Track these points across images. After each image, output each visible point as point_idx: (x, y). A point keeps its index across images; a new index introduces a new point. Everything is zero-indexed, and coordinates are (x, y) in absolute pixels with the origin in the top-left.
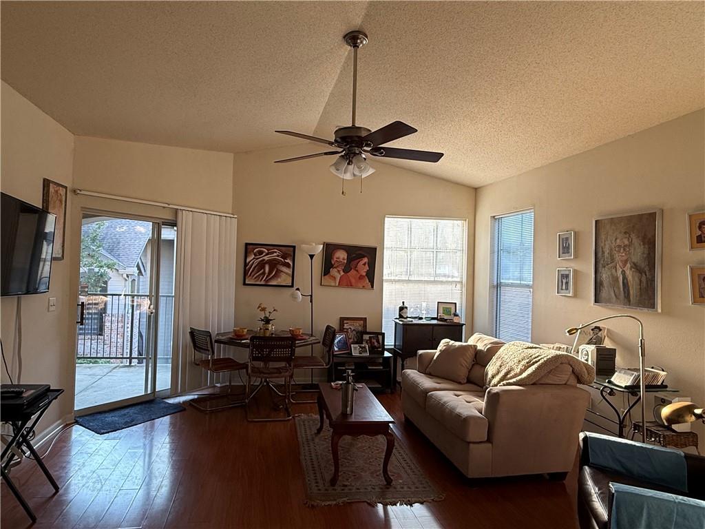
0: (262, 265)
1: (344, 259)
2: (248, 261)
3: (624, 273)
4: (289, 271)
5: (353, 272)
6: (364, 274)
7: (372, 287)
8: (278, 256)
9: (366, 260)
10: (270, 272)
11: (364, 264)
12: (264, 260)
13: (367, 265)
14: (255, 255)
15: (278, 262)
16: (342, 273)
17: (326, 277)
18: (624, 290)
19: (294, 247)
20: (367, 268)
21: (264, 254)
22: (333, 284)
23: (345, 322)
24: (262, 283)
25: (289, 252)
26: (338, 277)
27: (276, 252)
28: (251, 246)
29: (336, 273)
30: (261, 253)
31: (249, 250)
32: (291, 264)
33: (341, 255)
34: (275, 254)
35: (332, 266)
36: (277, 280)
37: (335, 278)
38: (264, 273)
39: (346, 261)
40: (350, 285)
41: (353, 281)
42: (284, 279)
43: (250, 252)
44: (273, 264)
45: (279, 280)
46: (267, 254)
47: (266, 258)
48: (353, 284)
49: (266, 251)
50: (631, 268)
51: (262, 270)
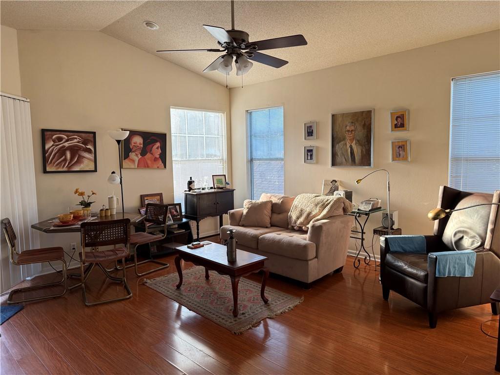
0: (62, 152)
1: (140, 144)
2: (47, 147)
3: (351, 147)
4: (91, 156)
5: (148, 155)
6: (158, 156)
7: (165, 167)
8: (78, 142)
9: (158, 144)
10: (72, 159)
11: (158, 148)
12: (64, 146)
13: (159, 149)
14: (54, 141)
15: (79, 148)
16: (140, 157)
17: (126, 160)
18: (351, 156)
19: (94, 133)
20: (159, 151)
21: (64, 140)
22: (133, 166)
23: (146, 198)
24: (65, 169)
25: (90, 138)
26: (136, 159)
27: (76, 138)
28: (49, 133)
29: (135, 156)
30: (60, 139)
31: (47, 137)
32: (93, 150)
33: (138, 140)
34: (75, 141)
35: (130, 150)
36: (80, 166)
37: (133, 161)
38: (65, 160)
39: (142, 146)
40: (147, 166)
41: (149, 162)
42: (87, 165)
43: (48, 139)
44: (74, 150)
45: (82, 165)
46: (67, 141)
47: (66, 144)
48: (150, 165)
49: (66, 138)
50: (356, 143)
51: (64, 157)
